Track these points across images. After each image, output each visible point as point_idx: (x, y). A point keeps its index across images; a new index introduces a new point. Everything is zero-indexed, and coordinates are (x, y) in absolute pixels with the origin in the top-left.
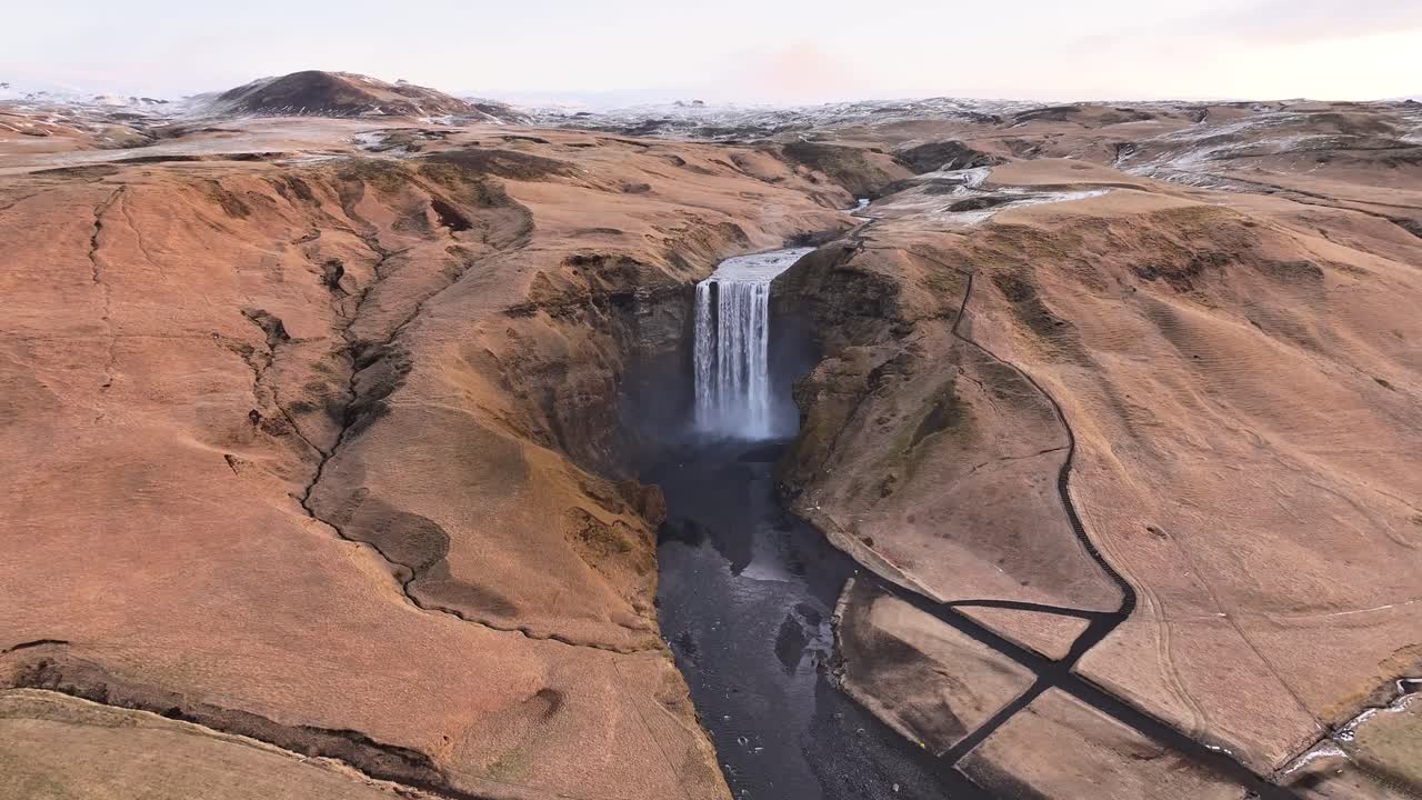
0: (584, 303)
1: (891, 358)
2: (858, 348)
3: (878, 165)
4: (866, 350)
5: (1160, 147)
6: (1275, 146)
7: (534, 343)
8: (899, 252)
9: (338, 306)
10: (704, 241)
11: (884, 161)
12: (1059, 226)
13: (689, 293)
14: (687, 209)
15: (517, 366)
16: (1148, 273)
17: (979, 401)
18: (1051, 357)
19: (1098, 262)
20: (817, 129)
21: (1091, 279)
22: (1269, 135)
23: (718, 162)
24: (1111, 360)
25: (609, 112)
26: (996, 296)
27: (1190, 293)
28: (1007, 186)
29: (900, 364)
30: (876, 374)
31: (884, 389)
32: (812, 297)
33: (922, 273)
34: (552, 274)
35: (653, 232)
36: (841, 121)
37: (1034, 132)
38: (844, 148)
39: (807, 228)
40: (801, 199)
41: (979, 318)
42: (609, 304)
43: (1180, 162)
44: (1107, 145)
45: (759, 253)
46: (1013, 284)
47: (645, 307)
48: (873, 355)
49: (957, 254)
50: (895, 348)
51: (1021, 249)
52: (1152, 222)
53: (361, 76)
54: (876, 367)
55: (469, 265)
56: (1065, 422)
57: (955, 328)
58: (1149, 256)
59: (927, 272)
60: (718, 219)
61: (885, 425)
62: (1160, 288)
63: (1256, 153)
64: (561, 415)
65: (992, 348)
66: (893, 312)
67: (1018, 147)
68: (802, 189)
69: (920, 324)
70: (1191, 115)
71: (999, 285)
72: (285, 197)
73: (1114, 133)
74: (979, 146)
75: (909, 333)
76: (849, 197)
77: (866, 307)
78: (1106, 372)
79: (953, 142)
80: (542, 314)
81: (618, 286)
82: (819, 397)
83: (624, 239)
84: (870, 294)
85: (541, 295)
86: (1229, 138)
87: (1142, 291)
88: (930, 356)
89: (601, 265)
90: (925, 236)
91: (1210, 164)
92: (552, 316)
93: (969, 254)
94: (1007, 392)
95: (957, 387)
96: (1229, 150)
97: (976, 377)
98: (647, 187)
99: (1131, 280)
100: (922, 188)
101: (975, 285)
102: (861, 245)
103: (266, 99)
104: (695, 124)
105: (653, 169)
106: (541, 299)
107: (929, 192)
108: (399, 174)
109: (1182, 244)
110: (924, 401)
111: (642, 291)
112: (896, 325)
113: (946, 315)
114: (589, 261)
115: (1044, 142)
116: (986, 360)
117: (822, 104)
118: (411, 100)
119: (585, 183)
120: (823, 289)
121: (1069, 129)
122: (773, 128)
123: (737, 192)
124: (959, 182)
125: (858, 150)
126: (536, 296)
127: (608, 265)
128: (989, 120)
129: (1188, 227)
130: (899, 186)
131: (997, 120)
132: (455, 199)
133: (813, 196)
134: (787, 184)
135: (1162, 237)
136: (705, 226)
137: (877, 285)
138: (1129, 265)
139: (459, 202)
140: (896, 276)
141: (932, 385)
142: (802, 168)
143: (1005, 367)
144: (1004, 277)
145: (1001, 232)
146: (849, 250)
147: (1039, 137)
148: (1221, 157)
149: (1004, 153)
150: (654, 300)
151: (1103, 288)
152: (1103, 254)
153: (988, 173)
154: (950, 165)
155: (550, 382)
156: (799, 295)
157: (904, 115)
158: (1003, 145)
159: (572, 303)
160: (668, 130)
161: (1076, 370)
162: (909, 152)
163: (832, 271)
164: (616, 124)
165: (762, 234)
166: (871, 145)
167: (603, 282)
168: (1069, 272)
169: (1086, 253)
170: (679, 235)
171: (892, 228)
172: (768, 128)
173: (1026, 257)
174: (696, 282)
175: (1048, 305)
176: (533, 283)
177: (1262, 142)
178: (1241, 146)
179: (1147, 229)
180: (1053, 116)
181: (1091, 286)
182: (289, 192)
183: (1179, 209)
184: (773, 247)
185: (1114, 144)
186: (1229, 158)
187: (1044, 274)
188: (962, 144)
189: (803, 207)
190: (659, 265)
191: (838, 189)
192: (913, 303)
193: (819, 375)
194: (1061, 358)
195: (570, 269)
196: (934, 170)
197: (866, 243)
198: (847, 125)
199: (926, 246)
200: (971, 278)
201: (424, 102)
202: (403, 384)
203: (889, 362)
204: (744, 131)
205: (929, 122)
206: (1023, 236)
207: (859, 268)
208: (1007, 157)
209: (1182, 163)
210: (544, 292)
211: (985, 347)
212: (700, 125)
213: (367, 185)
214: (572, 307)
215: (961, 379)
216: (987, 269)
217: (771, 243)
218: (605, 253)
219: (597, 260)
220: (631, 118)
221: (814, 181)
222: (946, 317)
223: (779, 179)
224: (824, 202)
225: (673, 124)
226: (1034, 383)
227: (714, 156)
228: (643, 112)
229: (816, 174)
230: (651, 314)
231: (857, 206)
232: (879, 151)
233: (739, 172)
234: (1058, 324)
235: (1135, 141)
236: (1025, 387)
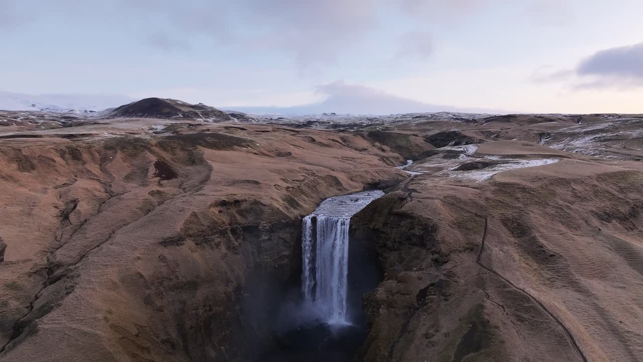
0: (223, 233)
1: (433, 282)
2: (409, 273)
3: (417, 143)
4: (414, 274)
5: (563, 135)
6: (629, 135)
7: (178, 265)
8: (436, 201)
9: (59, 233)
10: (314, 187)
11: (420, 141)
12: (539, 184)
13: (298, 224)
14: (308, 167)
15: (161, 284)
16: (606, 217)
17: (505, 324)
18: (550, 283)
19: (571, 209)
20: (386, 125)
21: (569, 222)
22: (624, 129)
23: (333, 140)
24: (596, 286)
25: (293, 117)
26: (504, 233)
27: (636, 231)
28: (489, 155)
29: (440, 287)
30: (423, 293)
31: (428, 308)
32: (378, 230)
33: (453, 217)
34: (202, 213)
35: (281, 183)
36: (398, 121)
37: (495, 127)
38: (399, 134)
39: (378, 178)
40: (376, 160)
41: (495, 251)
42: (242, 232)
43: (576, 142)
44: (535, 134)
45: (348, 194)
46: (515, 224)
47: (266, 235)
48: (420, 279)
49: (475, 202)
50: (436, 273)
51: (517, 199)
52: (598, 181)
53: (177, 101)
54: (422, 288)
55: (160, 203)
56: (578, 348)
57: (478, 259)
58: (603, 204)
59: (455, 216)
60: (324, 172)
61: (431, 340)
62: (616, 229)
63: (619, 138)
64: (188, 324)
65: (508, 276)
66: (433, 245)
67: (488, 134)
68: (376, 155)
69: (453, 256)
70: (573, 120)
71: (505, 225)
72: (64, 159)
73: (536, 128)
74: (468, 134)
75: (446, 262)
76: (402, 159)
77: (414, 240)
78: (597, 299)
79: (454, 132)
80: (189, 243)
81: (250, 219)
82: (381, 311)
83: (260, 188)
84: (417, 231)
85: (191, 229)
86: (602, 131)
87: (605, 230)
88: (462, 281)
89: (239, 205)
90: (453, 189)
91: (595, 144)
92: (197, 244)
93: (483, 203)
94: (526, 316)
95: (485, 311)
96: (604, 137)
97: (498, 300)
98: (290, 154)
99: (595, 222)
100: (441, 155)
101: (490, 226)
102: (410, 195)
103: (131, 110)
104: (329, 123)
105: (297, 143)
106: (191, 232)
107: (445, 157)
108: (142, 146)
109: (621, 196)
110: (460, 320)
111: (264, 224)
112: (436, 256)
113: (471, 248)
114: (231, 204)
115: (501, 132)
116: (505, 286)
117: (389, 114)
118: (197, 111)
119: (255, 151)
120: (385, 224)
121: (513, 126)
122: (365, 125)
123: (340, 157)
124: (462, 152)
125: (406, 135)
126: (186, 229)
127: (244, 206)
128: (471, 121)
129: (622, 185)
130: (429, 154)
131: (474, 121)
132: (173, 160)
133: (383, 159)
134: (369, 152)
135: (607, 192)
136: (316, 178)
137: (421, 225)
138: (592, 211)
139: (175, 162)
140: (435, 220)
141: (466, 306)
142: (377, 144)
143: (521, 294)
144: (509, 219)
145: (502, 188)
146: (402, 199)
147: (499, 129)
148: (600, 140)
149: (482, 137)
150: (271, 230)
151: (578, 227)
152: (572, 203)
153: (477, 148)
154: (453, 143)
155: (184, 296)
156: (368, 227)
157: (428, 119)
158: (480, 133)
159: (212, 234)
160: (316, 125)
161: (572, 295)
162: (432, 136)
163: (390, 213)
164: (294, 122)
165: (352, 183)
166: (413, 133)
167: (239, 217)
168: (552, 217)
169: (561, 202)
170: (296, 185)
171: (429, 183)
172: (363, 124)
173: (521, 205)
174: (304, 217)
175: (543, 241)
176: (187, 221)
177: (621, 132)
178: (610, 134)
179: (596, 186)
180: (503, 120)
181: (569, 226)
182: (67, 156)
183: (612, 173)
184: (357, 190)
185: (538, 133)
186: (605, 141)
187: (535, 217)
188: (460, 133)
189: (375, 165)
190: (278, 206)
191: (396, 155)
192: (447, 239)
193: (381, 293)
194: (559, 283)
195: (215, 210)
196: (445, 146)
197: (413, 194)
198: (401, 123)
199: (454, 197)
200: (486, 219)
201: (203, 112)
202: (59, 305)
203: (432, 285)
204: (351, 126)
205: (441, 122)
206: (517, 190)
207: (410, 212)
208: (483, 139)
209: (578, 143)
210: (194, 226)
211: (502, 275)
212: (332, 123)
213: (119, 152)
214: (213, 237)
215: (488, 303)
216: (497, 213)
217: (355, 187)
218: (243, 198)
219: (237, 202)
220: (302, 120)
221: (383, 150)
222: (472, 250)
223: (365, 150)
224: (388, 162)
225: (319, 123)
226: (544, 308)
227: (332, 137)
228: (307, 117)
229: (385, 147)
230: (269, 239)
231: (406, 164)
232: (417, 136)
233: (344, 145)
234: (551, 256)
235: (549, 132)
236: (540, 314)
